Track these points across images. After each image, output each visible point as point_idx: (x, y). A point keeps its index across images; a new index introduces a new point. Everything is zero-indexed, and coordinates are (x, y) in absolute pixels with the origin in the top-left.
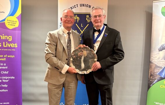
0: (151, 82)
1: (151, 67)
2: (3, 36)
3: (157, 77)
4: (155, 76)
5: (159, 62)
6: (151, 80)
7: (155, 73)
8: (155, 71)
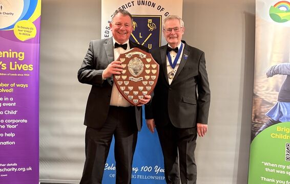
0: (256, 127)
1: (255, 103)
2: (10, 53)
3: (266, 121)
4: (262, 119)
5: (268, 95)
6: (255, 125)
7: (263, 114)
8: (263, 110)
